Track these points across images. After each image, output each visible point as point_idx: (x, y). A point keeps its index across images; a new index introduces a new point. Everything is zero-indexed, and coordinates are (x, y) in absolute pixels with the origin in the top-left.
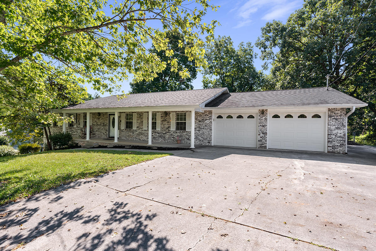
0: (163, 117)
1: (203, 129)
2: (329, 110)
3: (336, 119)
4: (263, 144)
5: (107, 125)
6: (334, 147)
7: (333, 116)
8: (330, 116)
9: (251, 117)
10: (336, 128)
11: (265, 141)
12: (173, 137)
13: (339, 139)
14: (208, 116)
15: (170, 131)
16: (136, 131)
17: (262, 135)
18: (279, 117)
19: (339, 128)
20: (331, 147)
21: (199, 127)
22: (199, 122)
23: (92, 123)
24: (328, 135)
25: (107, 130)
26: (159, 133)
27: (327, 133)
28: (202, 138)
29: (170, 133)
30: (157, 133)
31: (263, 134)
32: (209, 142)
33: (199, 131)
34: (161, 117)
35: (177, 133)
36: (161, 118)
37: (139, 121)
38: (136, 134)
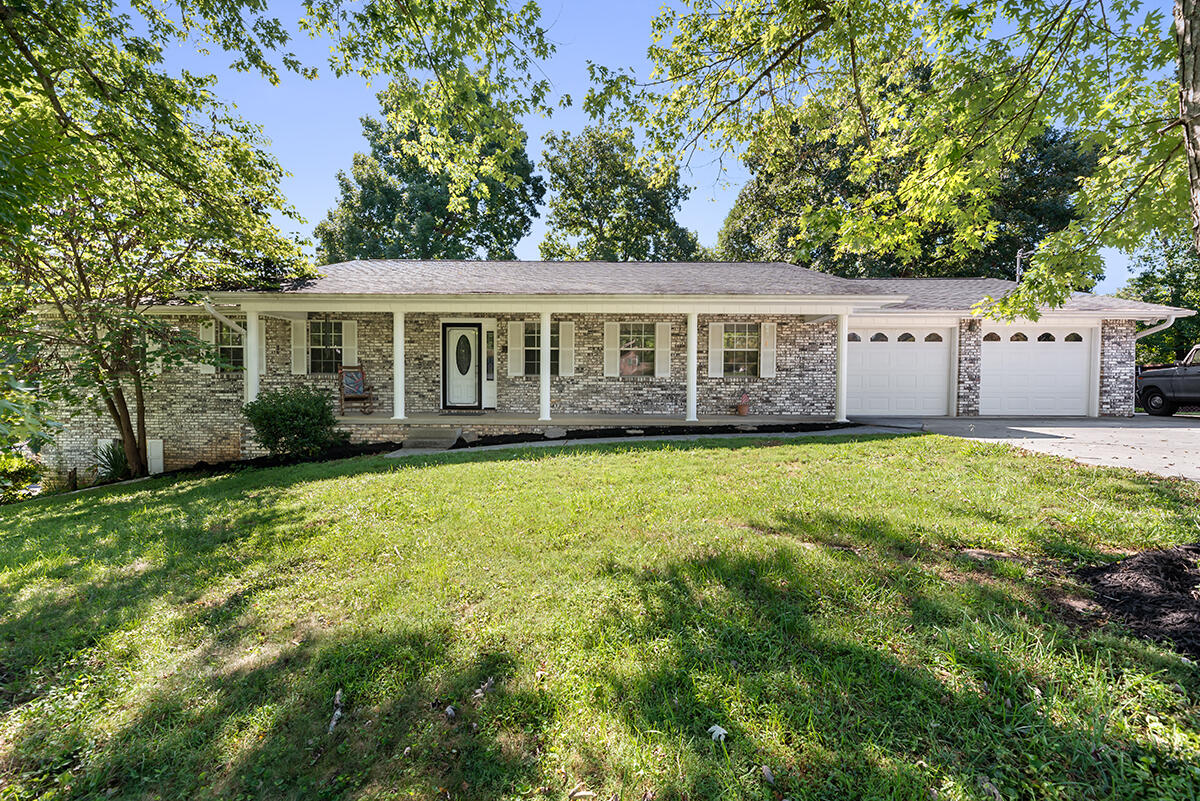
0: (678, 335)
1: (814, 370)
2: (1105, 323)
3: (1119, 344)
4: (971, 406)
5: (438, 365)
6: (1113, 404)
7: (1113, 337)
8: (1105, 337)
9: (934, 338)
10: (1119, 363)
11: (977, 397)
12: (714, 398)
13: (1122, 386)
14: (827, 333)
15: (704, 378)
16: (573, 381)
17: (968, 382)
18: (998, 339)
19: (1124, 362)
20: (1107, 403)
21: (802, 366)
22: (802, 350)
23: (356, 356)
24: (1102, 377)
25: (439, 382)
26: (664, 386)
27: (1098, 375)
28: (809, 396)
29: (706, 384)
30: (659, 387)
31: (971, 379)
32: (831, 408)
33: (799, 376)
34: (673, 335)
35: (728, 383)
36: (673, 340)
37: (585, 349)
38: (574, 392)
